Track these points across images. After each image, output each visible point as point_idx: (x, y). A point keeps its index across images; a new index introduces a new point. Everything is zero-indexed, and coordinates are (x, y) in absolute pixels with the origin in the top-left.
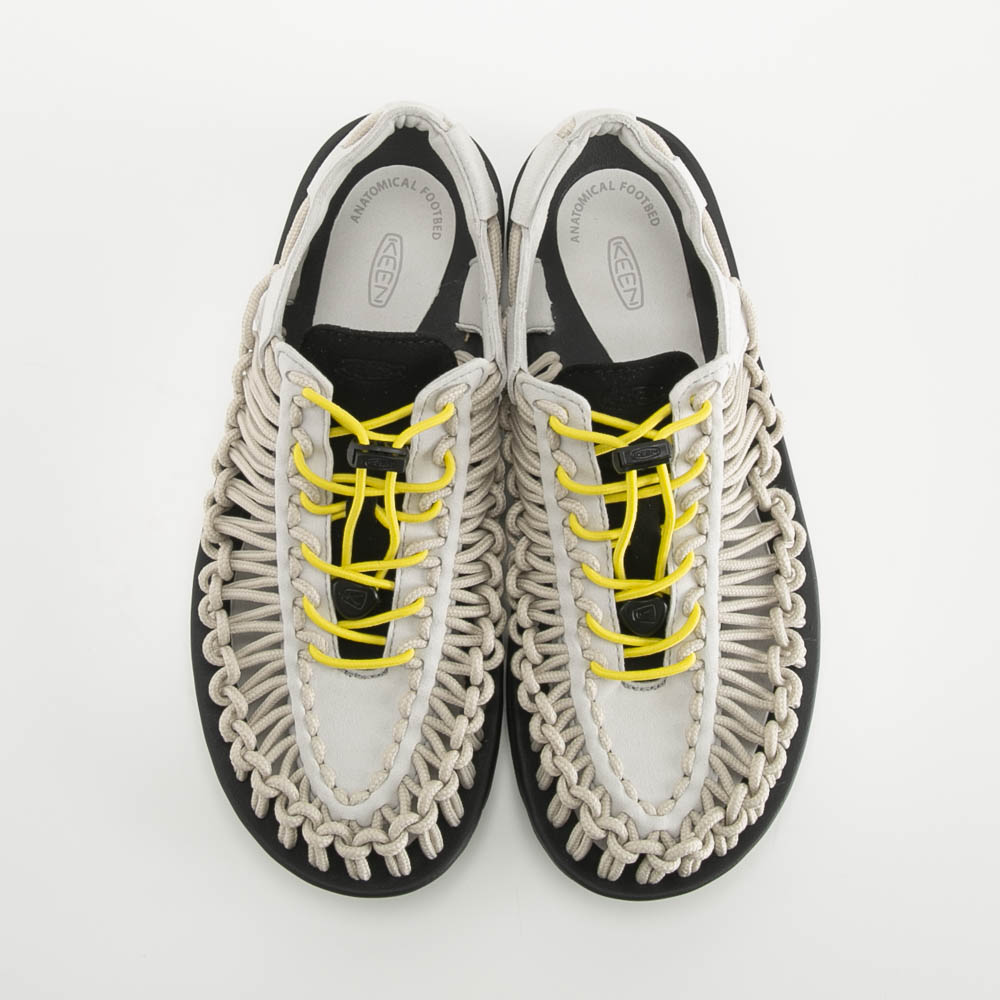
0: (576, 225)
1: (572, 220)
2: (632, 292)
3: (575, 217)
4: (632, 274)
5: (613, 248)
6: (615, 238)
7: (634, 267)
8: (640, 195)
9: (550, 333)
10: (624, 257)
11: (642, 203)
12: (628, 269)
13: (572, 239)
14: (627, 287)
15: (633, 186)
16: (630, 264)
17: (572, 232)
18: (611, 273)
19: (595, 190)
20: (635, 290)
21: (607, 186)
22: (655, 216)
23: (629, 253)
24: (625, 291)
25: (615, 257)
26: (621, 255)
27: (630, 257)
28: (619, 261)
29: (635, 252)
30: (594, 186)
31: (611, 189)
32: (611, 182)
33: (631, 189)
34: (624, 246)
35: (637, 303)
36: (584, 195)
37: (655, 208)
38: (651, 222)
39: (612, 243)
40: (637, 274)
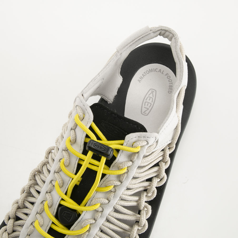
0: (143, 77)
1: (143, 75)
2: (147, 109)
3: (144, 74)
4: (151, 104)
5: (150, 92)
6: (153, 89)
7: (153, 102)
8: (170, 81)
9: (109, 103)
10: (152, 97)
11: (170, 84)
12: (150, 101)
13: (138, 80)
14: (146, 106)
15: (170, 77)
16: (152, 100)
17: (140, 78)
18: (144, 99)
19: (157, 70)
20: (148, 109)
21: (162, 71)
22: (171, 90)
23: (154, 96)
24: (144, 107)
25: (149, 95)
26: (151, 96)
27: (154, 98)
28: (150, 97)
29: (156, 97)
30: (157, 69)
31: (162, 73)
32: (163, 71)
33: (169, 77)
34: (154, 93)
35: (146, 113)
36: (152, 69)
37: (172, 88)
38: (169, 91)
39: (151, 90)
40: (152, 105)
